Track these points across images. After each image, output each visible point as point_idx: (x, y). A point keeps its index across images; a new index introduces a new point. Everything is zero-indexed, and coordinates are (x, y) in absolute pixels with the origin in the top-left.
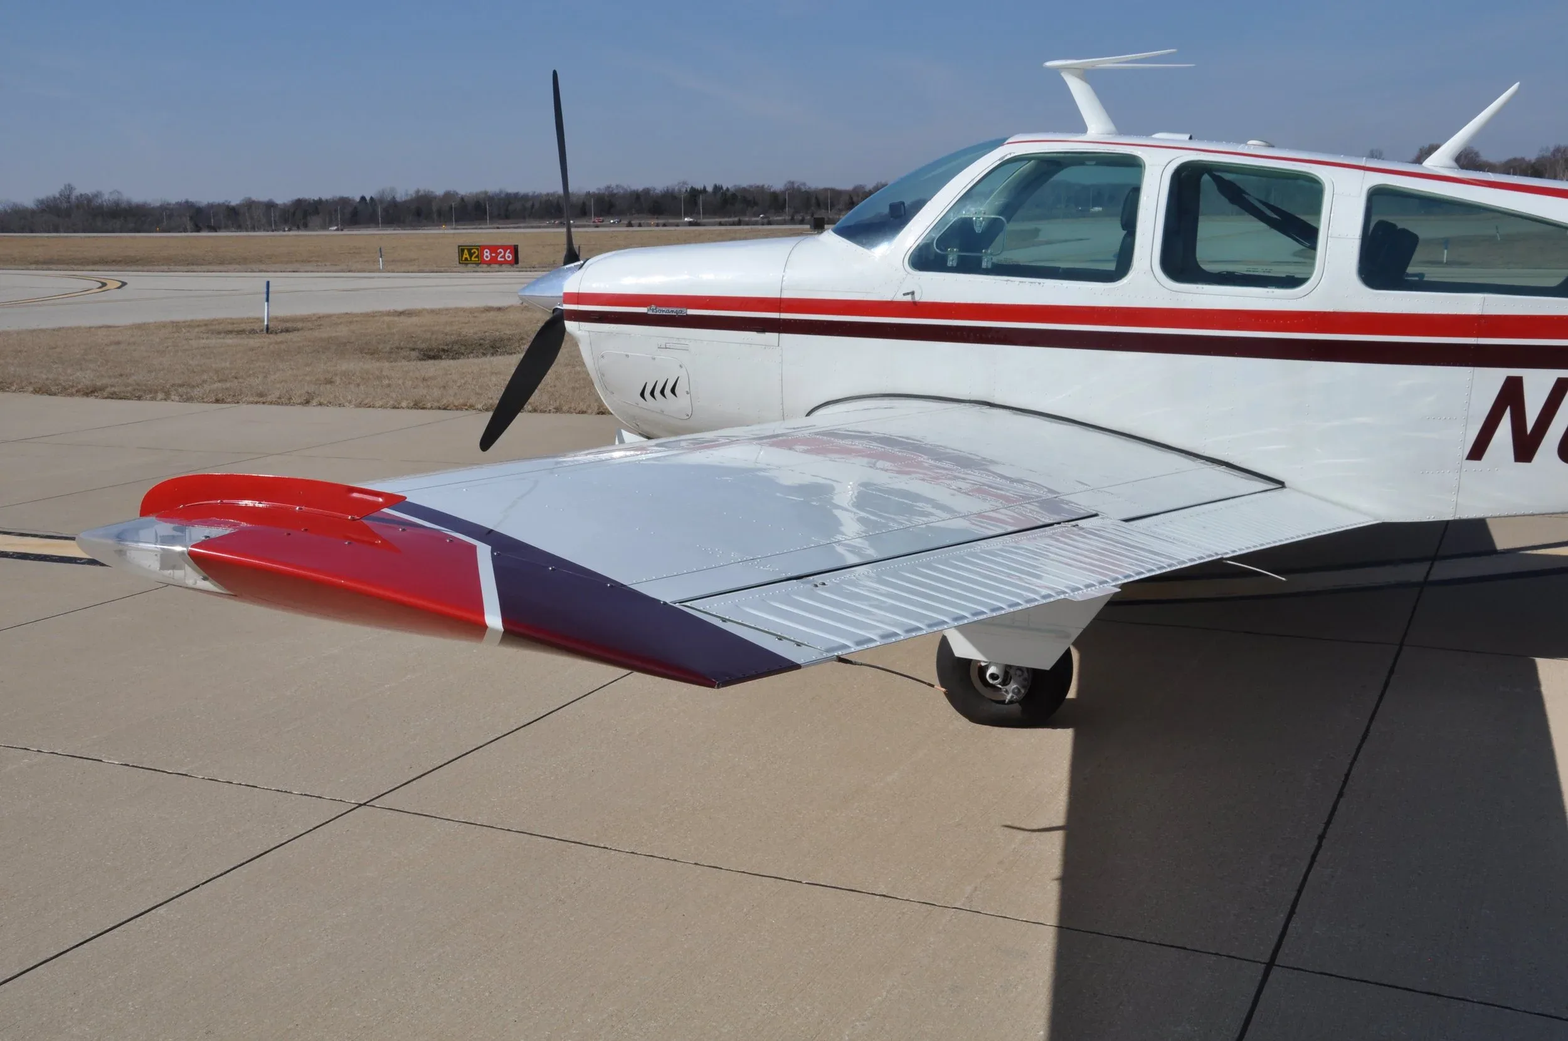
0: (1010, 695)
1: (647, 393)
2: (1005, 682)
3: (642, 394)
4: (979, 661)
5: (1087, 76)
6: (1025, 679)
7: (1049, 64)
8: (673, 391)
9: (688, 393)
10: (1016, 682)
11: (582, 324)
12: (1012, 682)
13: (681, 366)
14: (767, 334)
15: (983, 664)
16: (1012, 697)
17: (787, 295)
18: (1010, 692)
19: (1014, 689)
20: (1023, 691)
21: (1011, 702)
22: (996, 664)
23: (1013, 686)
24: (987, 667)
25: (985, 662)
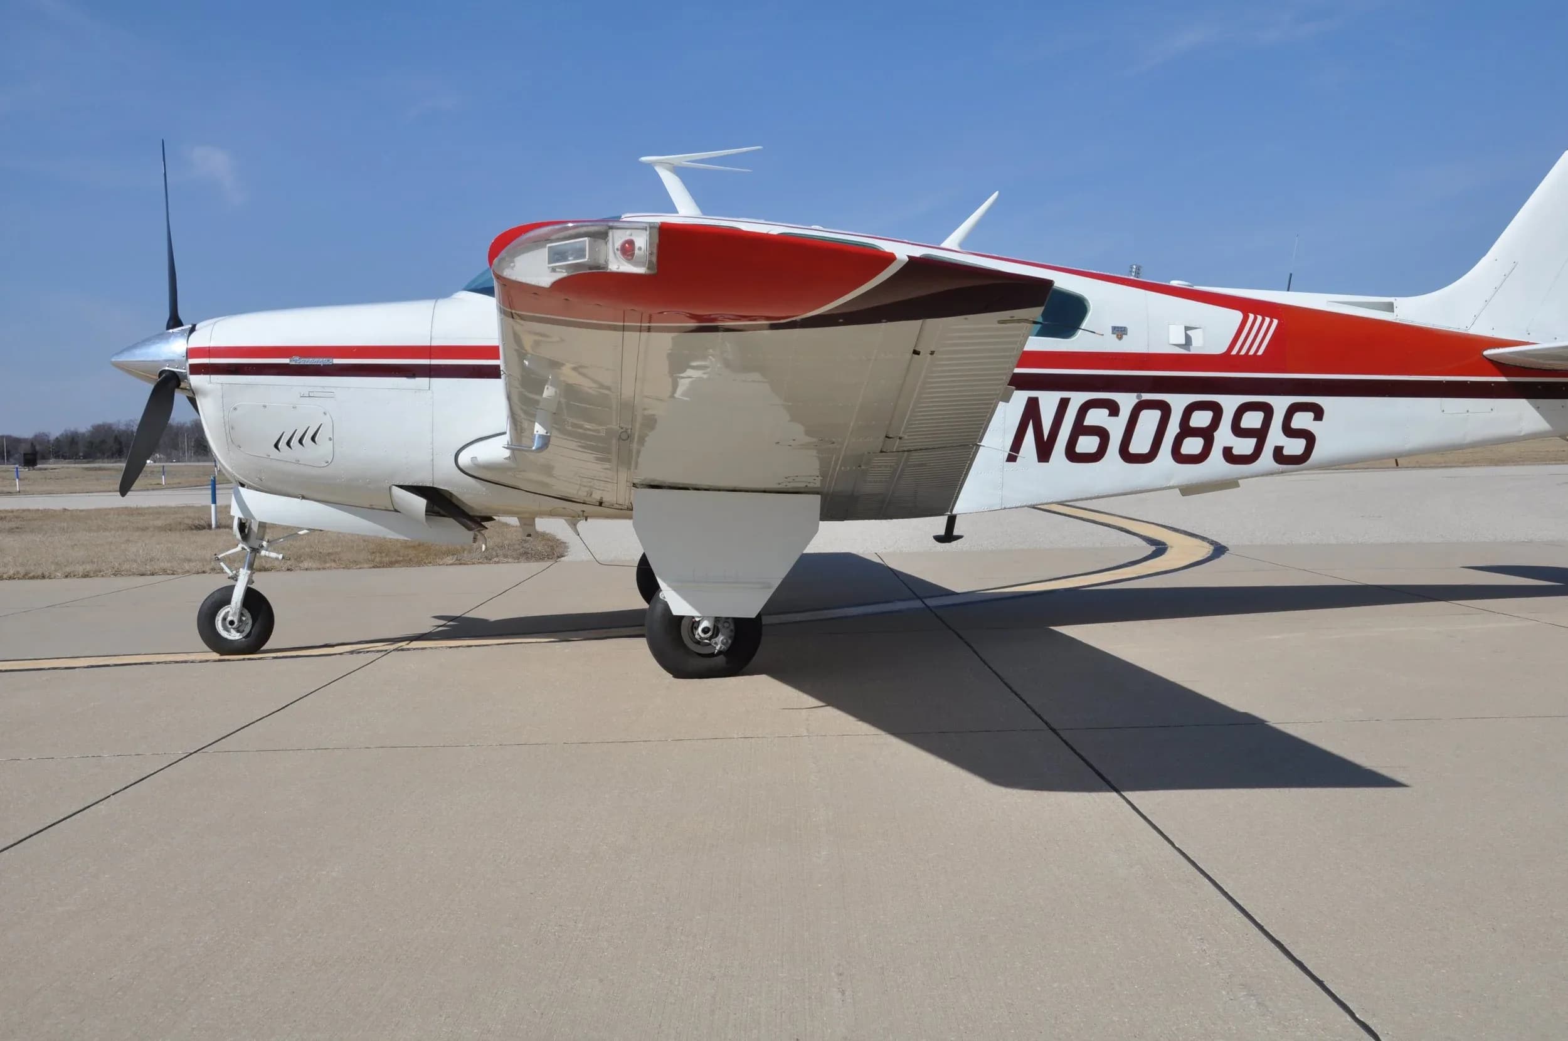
0: (719, 646)
1: (282, 444)
2: (716, 634)
3: (276, 446)
4: (693, 617)
5: (678, 171)
6: (731, 631)
7: (644, 159)
8: (313, 439)
9: (330, 439)
10: (723, 635)
11: (213, 377)
12: (720, 635)
13: (325, 413)
14: (418, 379)
15: (697, 619)
16: (721, 647)
17: (436, 343)
18: (719, 643)
19: (722, 640)
20: (730, 641)
21: (720, 652)
22: (708, 618)
23: (720, 638)
24: (699, 623)
25: (698, 617)
